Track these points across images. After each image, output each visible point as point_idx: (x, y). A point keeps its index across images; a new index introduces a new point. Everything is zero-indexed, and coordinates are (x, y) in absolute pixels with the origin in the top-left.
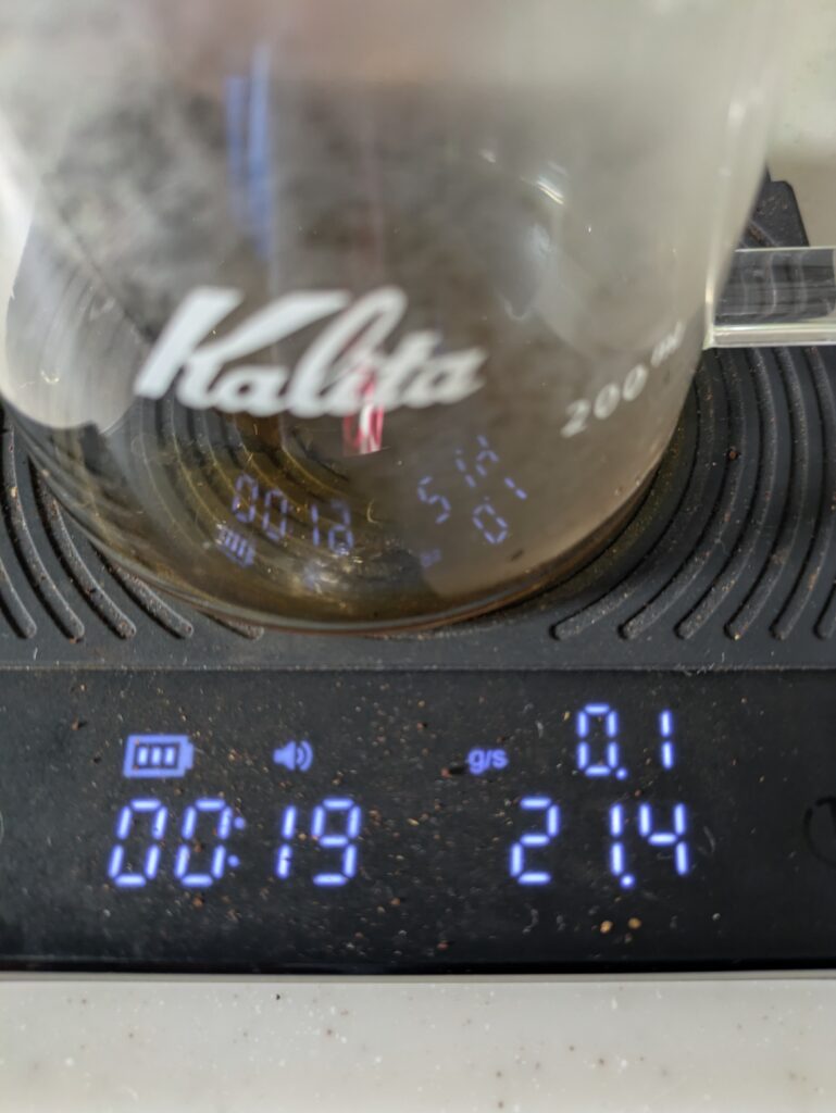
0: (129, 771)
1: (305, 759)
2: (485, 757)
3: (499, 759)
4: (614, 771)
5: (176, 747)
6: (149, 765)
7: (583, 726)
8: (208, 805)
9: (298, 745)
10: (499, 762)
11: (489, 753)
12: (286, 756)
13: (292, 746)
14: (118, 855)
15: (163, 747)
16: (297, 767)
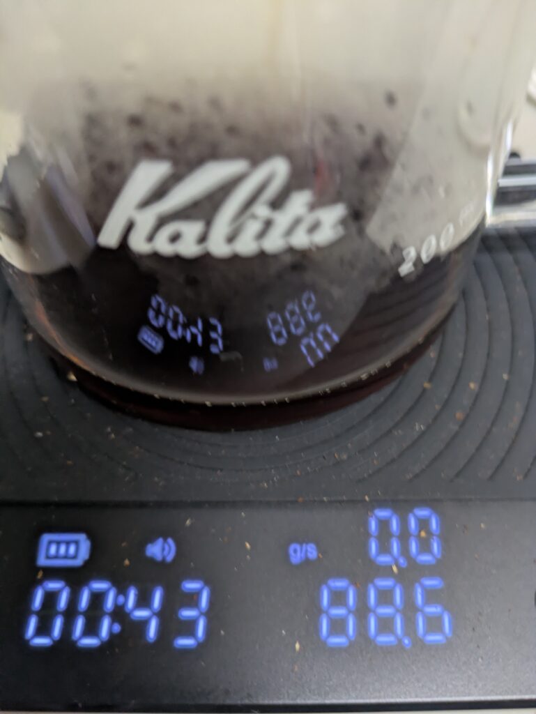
0: (42, 561)
1: (169, 552)
2: (301, 550)
3: (312, 551)
4: (396, 558)
5: (77, 543)
6: (56, 557)
7: (373, 525)
8: (99, 586)
9: (165, 540)
10: (311, 553)
11: (304, 545)
12: (156, 550)
13: (160, 540)
14: (33, 623)
15: (68, 543)
16: (164, 559)
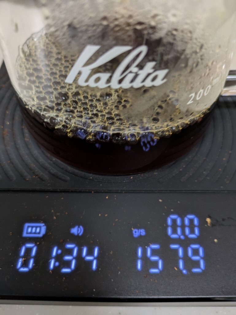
1: (81, 231)
2: (138, 232)
4: (180, 236)
7: (169, 221)
9: (79, 227)
10: (143, 233)
12: (75, 231)
13: (77, 227)
14: (20, 262)
16: (78, 234)
